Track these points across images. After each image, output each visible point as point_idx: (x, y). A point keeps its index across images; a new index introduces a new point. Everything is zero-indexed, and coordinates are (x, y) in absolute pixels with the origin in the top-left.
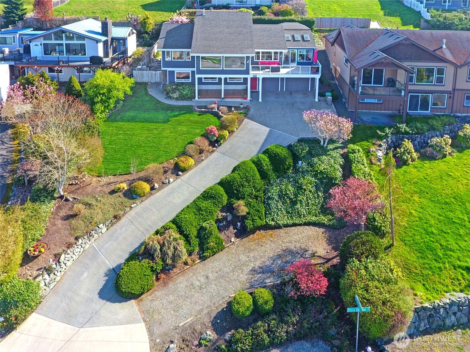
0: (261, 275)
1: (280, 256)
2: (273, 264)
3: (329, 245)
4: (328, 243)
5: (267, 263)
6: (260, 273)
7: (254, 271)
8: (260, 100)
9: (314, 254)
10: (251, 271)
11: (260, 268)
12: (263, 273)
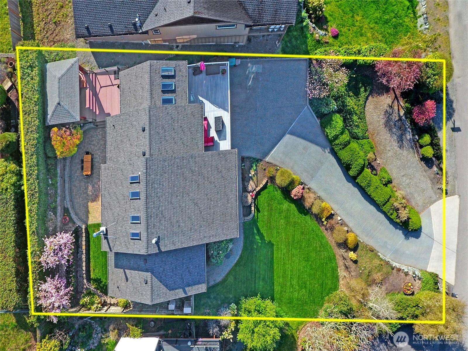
0: (404, 142)
1: (390, 130)
2: (396, 134)
3: (383, 95)
4: (382, 95)
5: (395, 138)
6: (402, 142)
7: (401, 147)
9: (390, 106)
10: (400, 148)
11: (398, 142)
12: (402, 141)
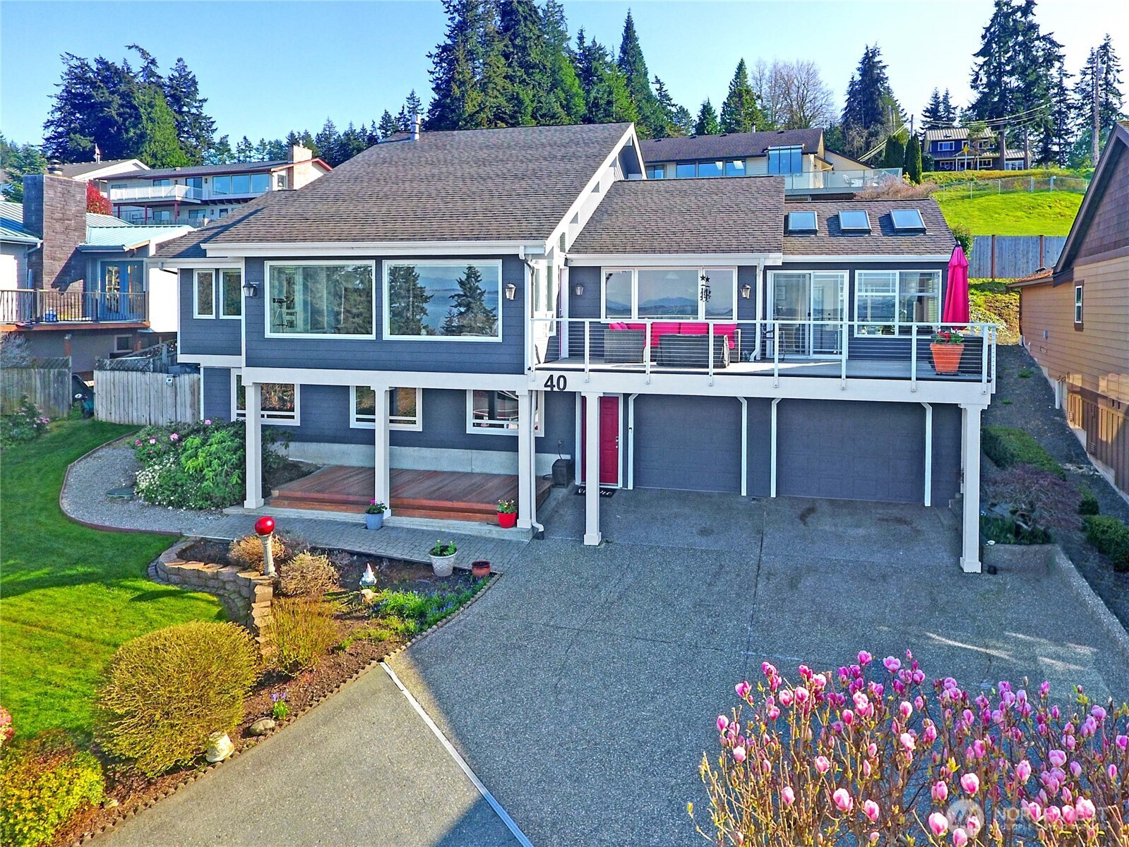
8: (592, 537)
